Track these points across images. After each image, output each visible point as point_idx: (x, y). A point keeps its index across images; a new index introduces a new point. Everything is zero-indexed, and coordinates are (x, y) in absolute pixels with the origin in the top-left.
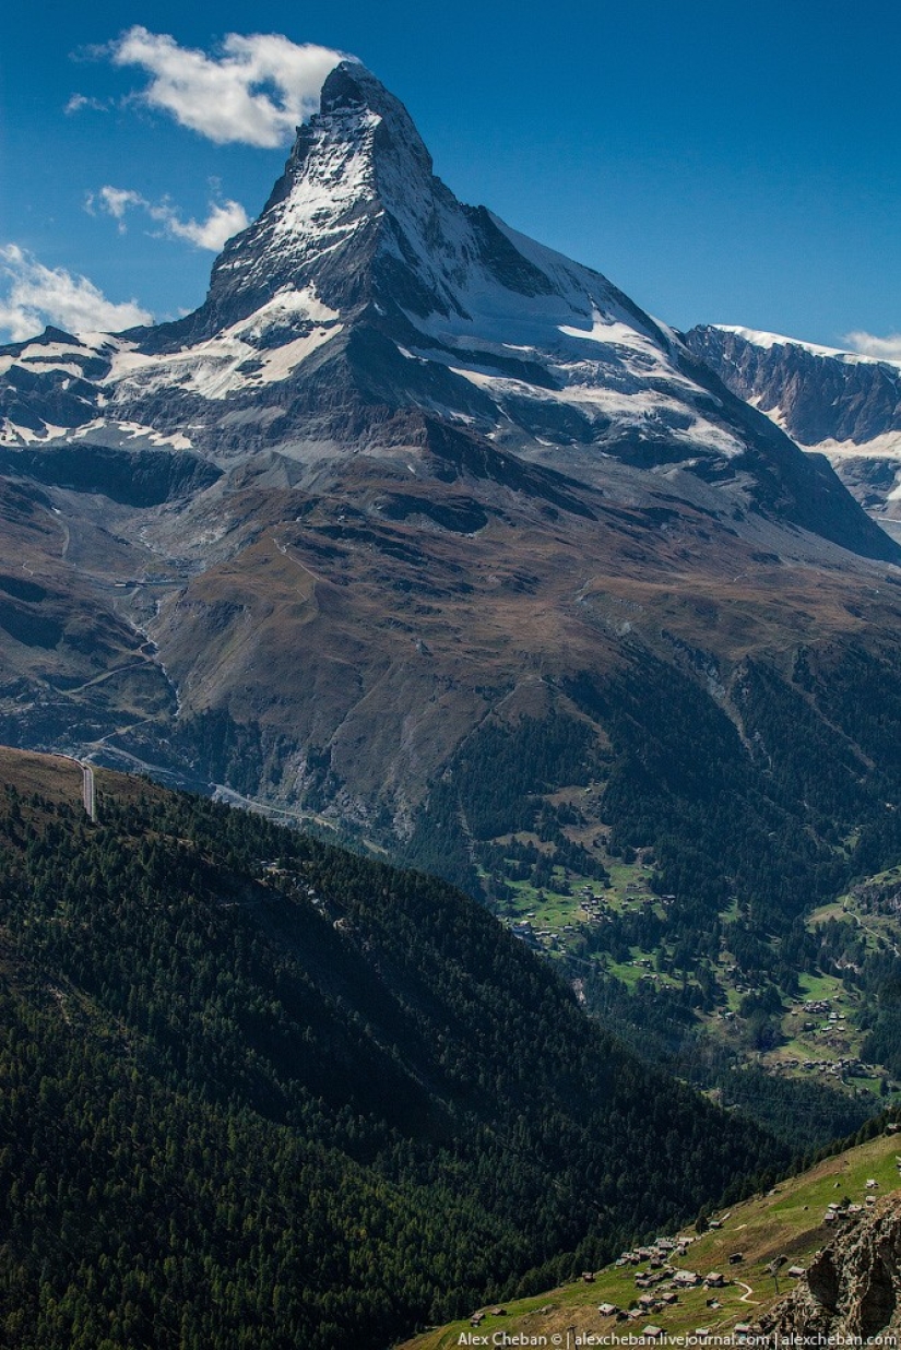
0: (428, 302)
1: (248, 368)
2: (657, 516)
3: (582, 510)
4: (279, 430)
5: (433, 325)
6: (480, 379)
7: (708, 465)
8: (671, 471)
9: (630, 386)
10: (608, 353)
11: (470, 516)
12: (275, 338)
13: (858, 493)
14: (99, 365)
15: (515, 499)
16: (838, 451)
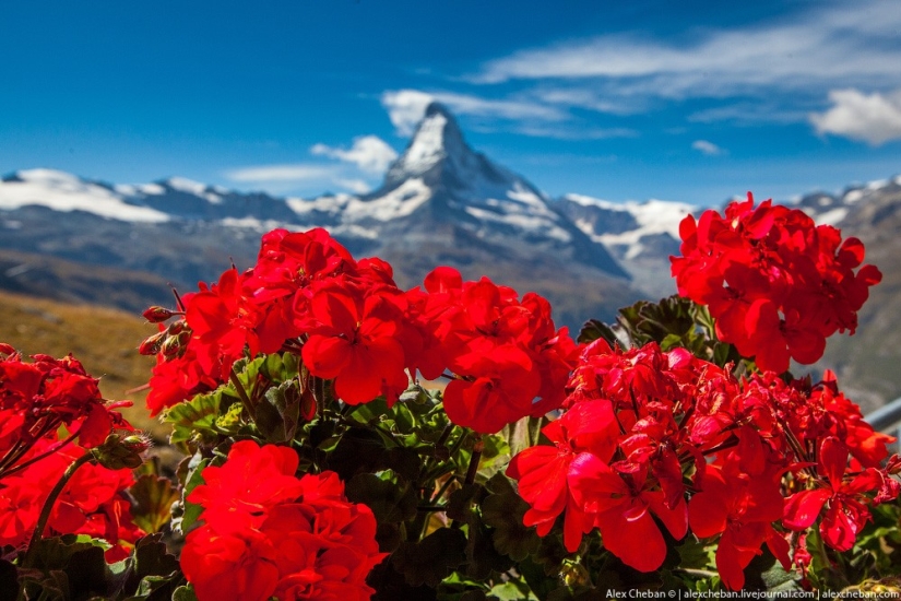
0: (461, 186)
1: (398, 209)
2: (537, 261)
3: (509, 259)
4: (406, 231)
5: (462, 194)
6: (477, 213)
7: (558, 244)
8: (542, 247)
9: (531, 216)
10: (524, 205)
11: (467, 261)
12: (407, 198)
13: (615, 254)
14: (344, 207)
15: (484, 255)
16: (608, 240)
